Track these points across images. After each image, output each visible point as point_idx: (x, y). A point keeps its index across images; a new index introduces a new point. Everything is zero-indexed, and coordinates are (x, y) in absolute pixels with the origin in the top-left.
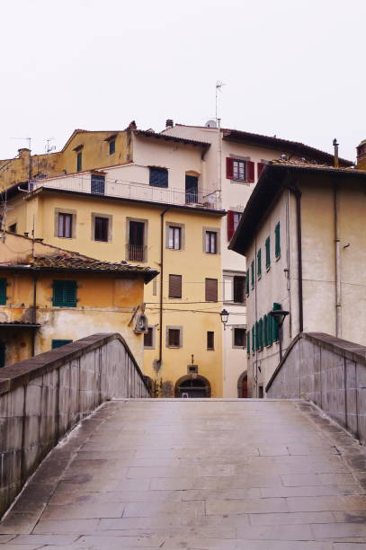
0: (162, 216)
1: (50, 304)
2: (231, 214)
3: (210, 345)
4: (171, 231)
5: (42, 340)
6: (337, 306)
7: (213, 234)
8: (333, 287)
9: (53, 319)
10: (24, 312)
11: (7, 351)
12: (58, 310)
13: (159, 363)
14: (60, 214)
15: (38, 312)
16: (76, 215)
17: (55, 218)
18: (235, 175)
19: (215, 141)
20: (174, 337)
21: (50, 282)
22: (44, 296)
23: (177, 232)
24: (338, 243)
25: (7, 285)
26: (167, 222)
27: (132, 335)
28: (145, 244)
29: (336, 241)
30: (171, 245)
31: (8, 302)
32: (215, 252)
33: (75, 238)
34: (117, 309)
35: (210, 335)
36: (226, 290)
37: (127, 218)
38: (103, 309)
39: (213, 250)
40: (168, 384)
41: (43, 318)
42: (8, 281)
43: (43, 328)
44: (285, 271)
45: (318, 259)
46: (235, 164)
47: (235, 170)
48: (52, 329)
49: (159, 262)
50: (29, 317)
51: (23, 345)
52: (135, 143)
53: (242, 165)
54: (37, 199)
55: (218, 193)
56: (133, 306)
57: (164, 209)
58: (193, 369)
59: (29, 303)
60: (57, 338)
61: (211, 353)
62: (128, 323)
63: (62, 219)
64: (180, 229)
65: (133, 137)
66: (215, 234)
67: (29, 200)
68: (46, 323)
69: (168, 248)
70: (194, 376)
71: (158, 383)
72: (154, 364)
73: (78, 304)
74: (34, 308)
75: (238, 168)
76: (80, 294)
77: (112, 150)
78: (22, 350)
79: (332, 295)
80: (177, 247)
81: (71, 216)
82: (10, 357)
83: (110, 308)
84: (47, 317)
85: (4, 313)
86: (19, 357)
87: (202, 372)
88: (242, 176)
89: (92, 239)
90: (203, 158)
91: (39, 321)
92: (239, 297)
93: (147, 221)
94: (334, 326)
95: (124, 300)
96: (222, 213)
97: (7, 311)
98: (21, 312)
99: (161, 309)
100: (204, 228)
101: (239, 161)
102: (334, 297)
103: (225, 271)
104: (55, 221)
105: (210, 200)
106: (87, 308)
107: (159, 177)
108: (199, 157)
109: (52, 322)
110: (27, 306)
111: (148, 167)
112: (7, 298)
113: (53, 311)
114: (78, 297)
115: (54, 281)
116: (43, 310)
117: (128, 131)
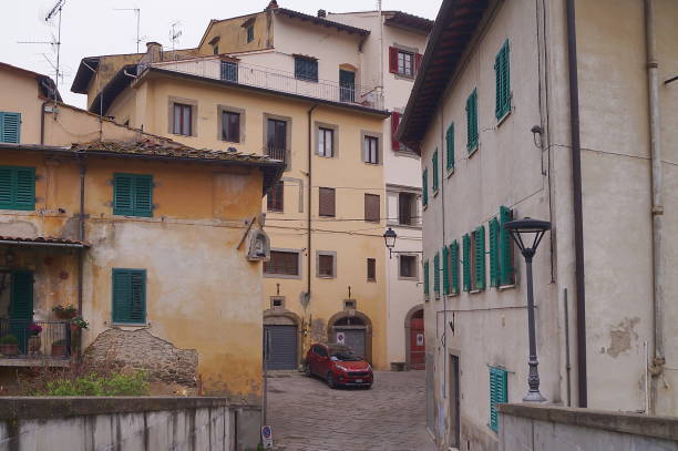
0: (310, 113)
1: (108, 212)
2: (395, 116)
3: (371, 275)
4: (321, 133)
5: (96, 270)
6: (654, 214)
7: (373, 140)
8: (644, 168)
9: (113, 236)
10: (64, 223)
11: (36, 285)
12: (121, 221)
13: (308, 295)
14: (175, 104)
15: (88, 224)
16: (197, 107)
17: (169, 109)
18: (400, 69)
19: (376, 28)
20: (327, 265)
21: (109, 176)
22: (98, 197)
23: (328, 134)
24: (654, 71)
25: (37, 178)
26: (316, 123)
27: (245, 264)
28: (288, 148)
29: (649, 65)
30: (321, 150)
31: (38, 206)
32: (377, 162)
33: (196, 136)
34: (219, 222)
35: (371, 263)
36: (390, 208)
37: (265, 114)
38: (197, 222)
39: (375, 159)
40: (320, 322)
41: (97, 232)
42: (38, 172)
43: (96, 249)
44: (535, 130)
45: (612, 103)
46: (400, 56)
47: (401, 63)
48: (111, 251)
49: (307, 172)
50: (72, 231)
51: (64, 276)
52: (276, 25)
53: (408, 58)
54: (146, 85)
55: (379, 89)
56: (245, 218)
57: (312, 105)
58: (349, 304)
59: (72, 209)
60: (121, 266)
61: (371, 284)
62: (237, 245)
63: (178, 111)
64: (332, 131)
65: (273, 17)
66: (376, 139)
67: (137, 87)
68: (101, 241)
69: (317, 154)
70: (352, 312)
71: (307, 321)
72: (301, 297)
73: (155, 212)
74: (82, 216)
75: (404, 62)
76: (158, 196)
77: (250, 37)
78: (61, 285)
79: (643, 188)
80: (328, 153)
81: (190, 107)
82: (43, 296)
83: (207, 221)
84: (104, 231)
85: (32, 225)
86: (56, 296)
87: (361, 308)
88: (408, 71)
89: (218, 139)
90: (360, 49)
91: (91, 238)
92: (406, 217)
93: (290, 119)
94: (648, 260)
95: (230, 208)
96: (385, 114)
97: (35, 221)
98: (60, 222)
99: (309, 230)
100: (362, 132)
101: (404, 53)
102: (646, 193)
103: (388, 185)
104: (169, 114)
105: (369, 98)
106: (170, 219)
107: (306, 67)
108: (356, 48)
109: (112, 240)
110: (70, 213)
111: (294, 55)
112: (36, 200)
113: (113, 222)
114: (154, 202)
115: (115, 174)
116: (95, 221)
117: (268, 10)
